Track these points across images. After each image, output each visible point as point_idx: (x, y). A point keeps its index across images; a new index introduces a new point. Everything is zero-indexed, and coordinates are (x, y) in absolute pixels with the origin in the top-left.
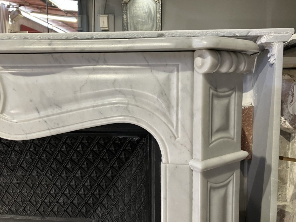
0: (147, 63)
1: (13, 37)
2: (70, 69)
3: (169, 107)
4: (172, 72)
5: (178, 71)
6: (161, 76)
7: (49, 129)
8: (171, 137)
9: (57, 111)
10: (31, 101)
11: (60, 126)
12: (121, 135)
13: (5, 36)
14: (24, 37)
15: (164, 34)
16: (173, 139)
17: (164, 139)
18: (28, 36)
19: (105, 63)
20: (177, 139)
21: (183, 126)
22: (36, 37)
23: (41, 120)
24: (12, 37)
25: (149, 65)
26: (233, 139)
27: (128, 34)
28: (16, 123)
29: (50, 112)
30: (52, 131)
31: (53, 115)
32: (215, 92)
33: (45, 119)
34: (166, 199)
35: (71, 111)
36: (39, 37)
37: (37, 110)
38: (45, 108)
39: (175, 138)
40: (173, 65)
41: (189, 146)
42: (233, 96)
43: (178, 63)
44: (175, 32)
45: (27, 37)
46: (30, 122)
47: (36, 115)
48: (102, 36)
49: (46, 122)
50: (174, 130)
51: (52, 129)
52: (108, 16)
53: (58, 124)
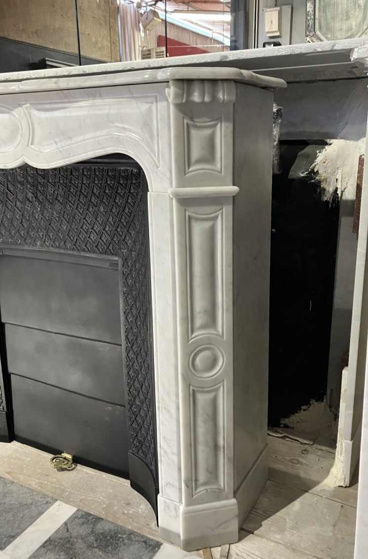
0: (132, 96)
3: (152, 137)
4: (152, 103)
5: (157, 102)
6: (144, 107)
7: (64, 159)
8: (153, 166)
9: (69, 142)
15: (228, 55)
16: (155, 167)
17: (148, 168)
19: (100, 96)
20: (159, 168)
21: (163, 156)
23: (58, 150)
25: (134, 98)
29: (64, 143)
30: (66, 160)
31: (66, 146)
32: (190, 122)
33: (61, 149)
35: (78, 142)
37: (56, 142)
39: (158, 167)
40: (152, 97)
41: (168, 175)
42: (219, 126)
43: (156, 94)
44: (240, 52)
47: (54, 146)
49: (61, 152)
50: (156, 159)
51: (66, 158)
52: (281, 9)
53: (69, 154)
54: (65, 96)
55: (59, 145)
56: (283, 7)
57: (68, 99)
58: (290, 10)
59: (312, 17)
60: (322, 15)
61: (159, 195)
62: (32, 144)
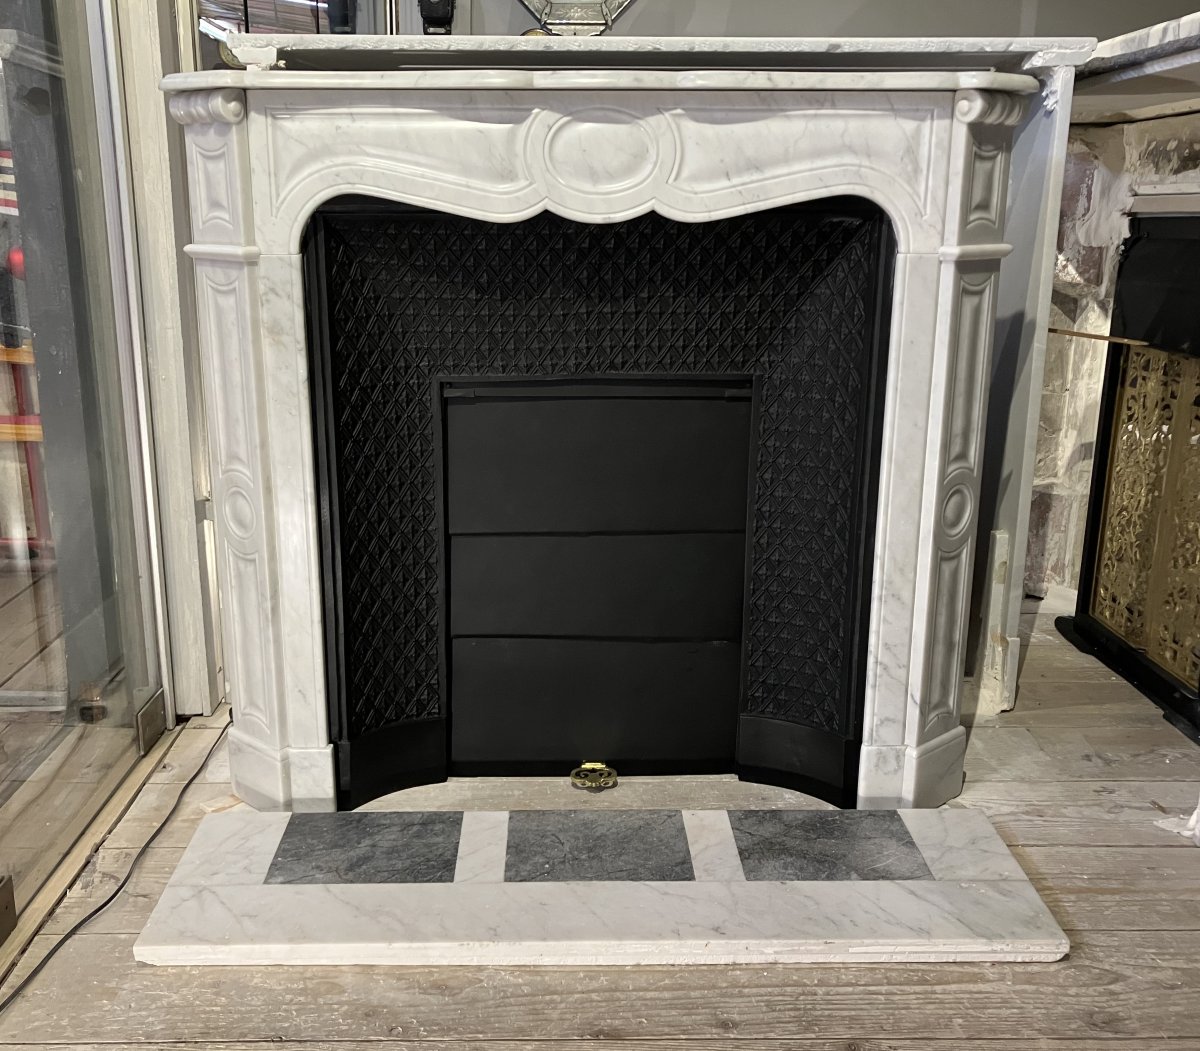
0: (890, 107)
2: (783, 114)
3: (917, 170)
4: (923, 119)
5: (932, 118)
6: (909, 125)
7: (744, 204)
8: (916, 215)
9: (756, 176)
10: (722, 161)
11: (762, 199)
12: (837, 217)
16: (919, 216)
17: (905, 217)
19: (833, 106)
20: (924, 218)
21: (934, 199)
23: (733, 189)
25: (893, 110)
26: (994, 223)
28: (695, 195)
29: (746, 178)
30: (748, 206)
31: (752, 182)
32: (978, 151)
33: (739, 188)
34: (902, 304)
35: (777, 177)
37: (728, 176)
38: (739, 172)
39: (922, 216)
40: (926, 110)
41: (939, 227)
42: (999, 156)
43: (932, 107)
46: (715, 193)
47: (725, 183)
49: (740, 193)
50: (921, 205)
51: (749, 203)
53: (758, 196)
54: (763, 101)
55: (736, 181)
57: (769, 105)
61: (921, 257)
62: (676, 179)
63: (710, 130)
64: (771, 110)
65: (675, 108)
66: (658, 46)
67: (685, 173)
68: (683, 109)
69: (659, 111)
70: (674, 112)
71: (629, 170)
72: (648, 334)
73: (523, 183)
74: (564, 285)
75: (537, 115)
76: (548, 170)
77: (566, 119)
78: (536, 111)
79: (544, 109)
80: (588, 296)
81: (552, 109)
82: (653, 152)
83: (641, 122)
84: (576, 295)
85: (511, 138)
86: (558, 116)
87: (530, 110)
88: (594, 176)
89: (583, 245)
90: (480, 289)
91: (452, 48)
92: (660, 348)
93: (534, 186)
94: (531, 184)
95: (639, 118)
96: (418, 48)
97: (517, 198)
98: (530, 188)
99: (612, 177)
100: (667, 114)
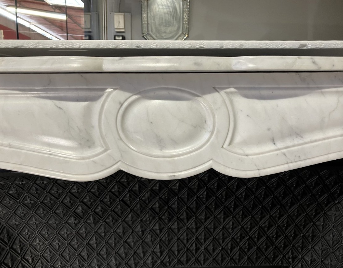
1: (122, 45)
7: (288, 163)
9: (297, 141)
10: (269, 129)
11: (301, 159)
13: (112, 44)
14: (136, 46)
15: (308, 44)
18: (142, 44)
22: (152, 45)
23: (278, 152)
24: (120, 45)
27: (265, 44)
28: (246, 157)
29: (289, 142)
31: (294, 146)
33: (284, 151)
36: (155, 45)
37: (273, 141)
38: (283, 136)
44: (320, 43)
45: (140, 45)
46: (264, 155)
47: (271, 147)
48: (234, 46)
49: (285, 154)
52: (124, 14)
54: (303, 80)
55: (280, 145)
56: (126, 14)
57: (308, 84)
58: (130, 16)
59: (146, 22)
60: (153, 22)
62: (230, 144)
63: (258, 104)
64: (309, 88)
65: (229, 88)
66: (202, 46)
67: (238, 139)
68: (236, 88)
69: (216, 90)
70: (228, 90)
71: (190, 137)
72: (205, 241)
73: (99, 149)
74: (141, 212)
75: (110, 93)
76: (121, 139)
77: (135, 97)
78: (109, 90)
79: (115, 89)
80: (160, 219)
81: (123, 89)
82: (210, 122)
83: (199, 99)
84: (151, 218)
85: (87, 113)
86: (127, 94)
87: (104, 90)
88: (161, 143)
89: (154, 188)
90: (77, 216)
91: (82, 47)
92: (214, 250)
93: (109, 152)
94: (106, 150)
95: (198, 96)
96: (61, 47)
97: (94, 162)
98: (105, 153)
99: (175, 143)
100: (222, 92)
